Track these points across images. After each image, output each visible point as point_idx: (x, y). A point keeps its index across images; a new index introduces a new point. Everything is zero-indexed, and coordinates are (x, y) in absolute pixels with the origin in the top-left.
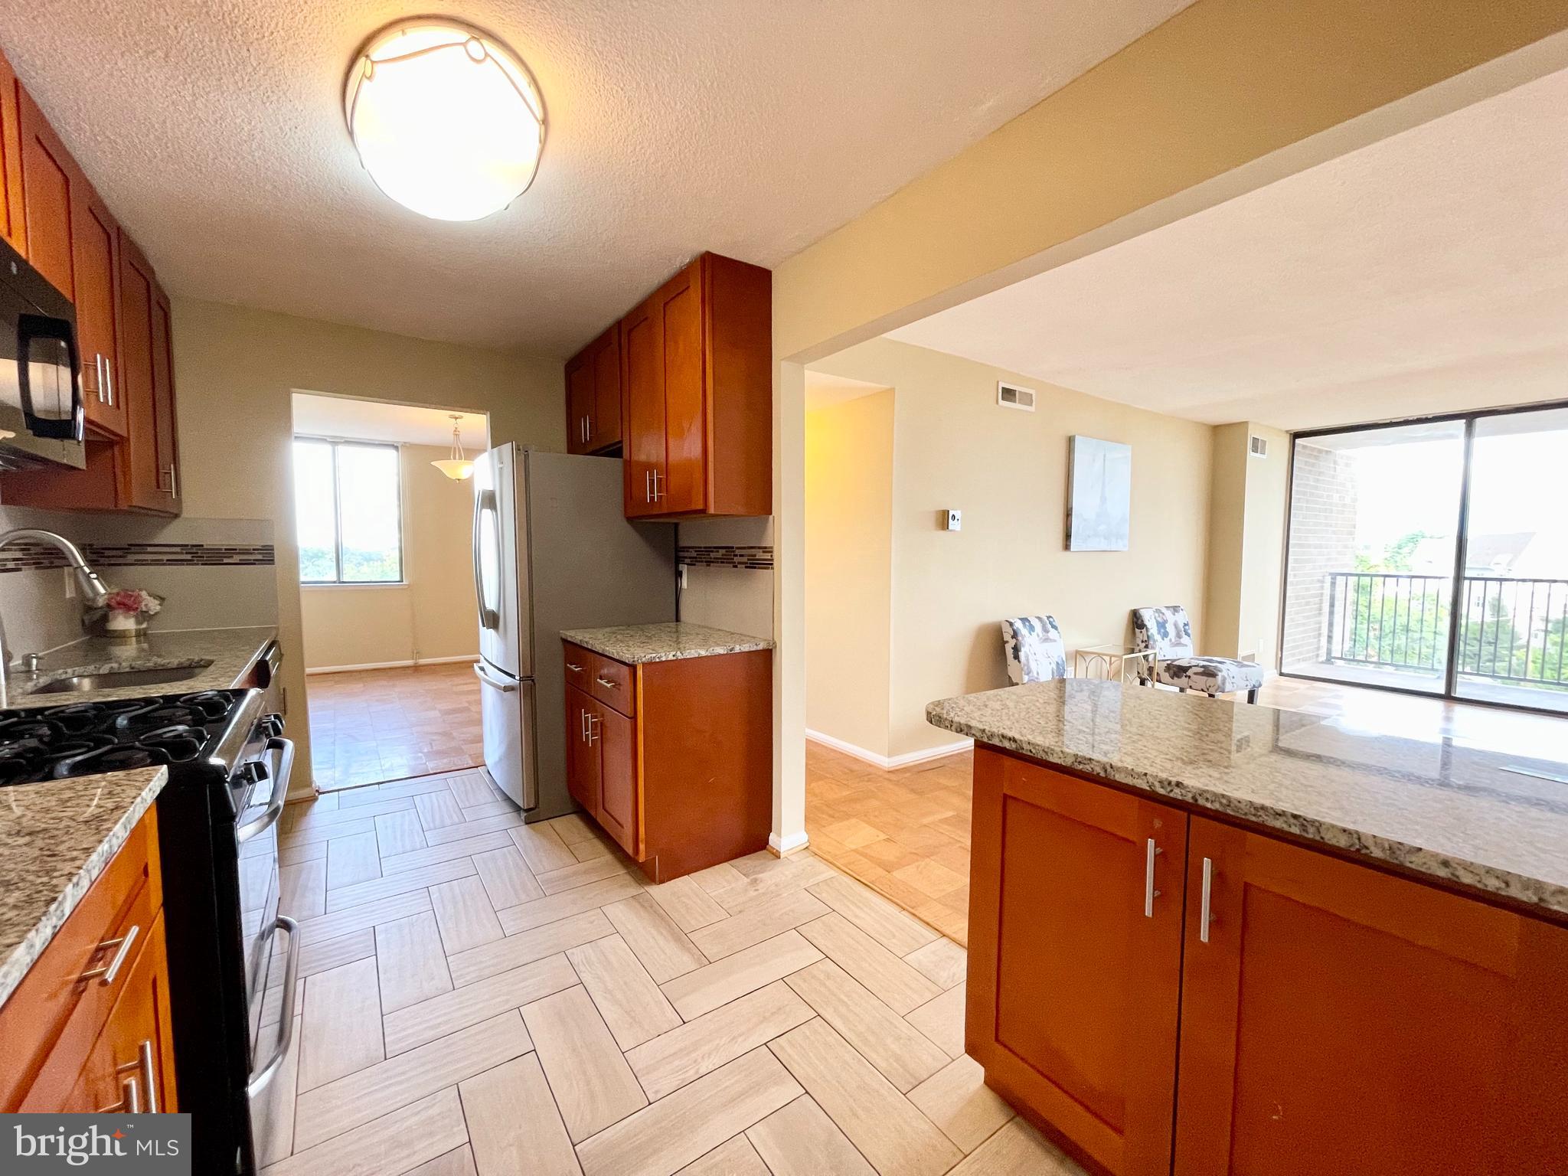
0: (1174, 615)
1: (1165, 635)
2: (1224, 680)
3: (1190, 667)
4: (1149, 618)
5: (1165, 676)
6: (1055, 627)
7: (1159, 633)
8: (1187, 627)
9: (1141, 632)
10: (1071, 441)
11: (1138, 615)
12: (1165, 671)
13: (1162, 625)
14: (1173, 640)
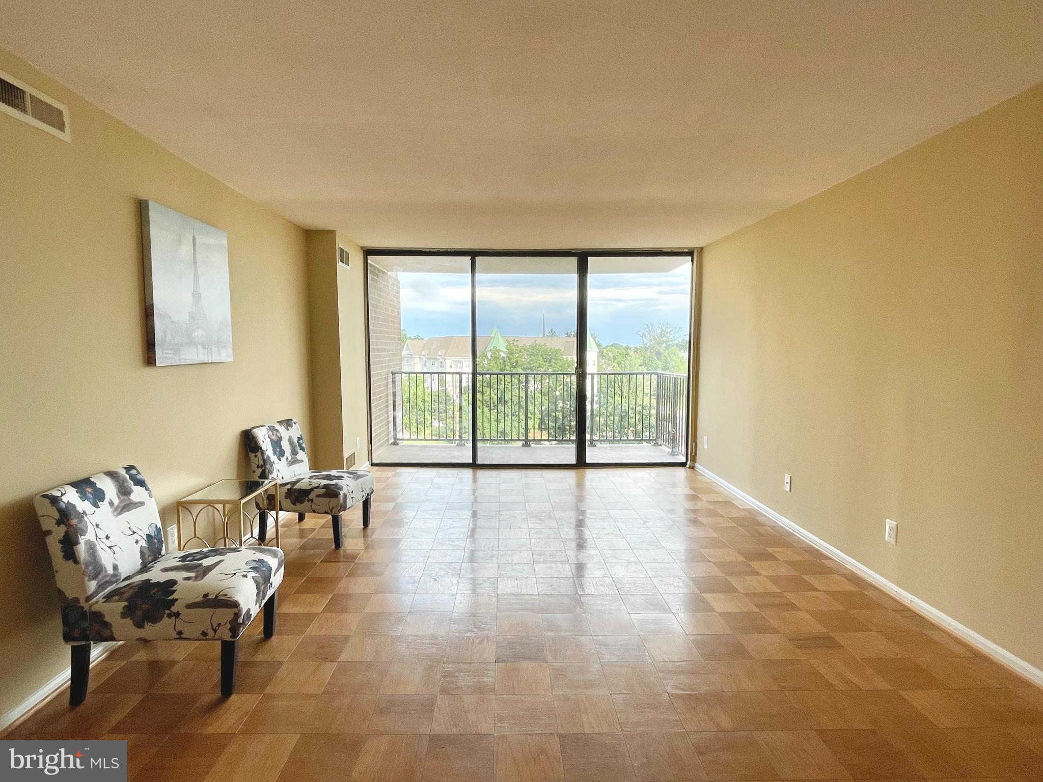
0: (288, 430)
1: (281, 454)
2: (345, 496)
3: (312, 489)
4: (263, 438)
5: (287, 503)
6: (141, 483)
7: (275, 454)
8: (301, 441)
9: (256, 456)
10: (141, 210)
11: (250, 437)
12: (286, 497)
13: (277, 444)
14: (290, 458)
